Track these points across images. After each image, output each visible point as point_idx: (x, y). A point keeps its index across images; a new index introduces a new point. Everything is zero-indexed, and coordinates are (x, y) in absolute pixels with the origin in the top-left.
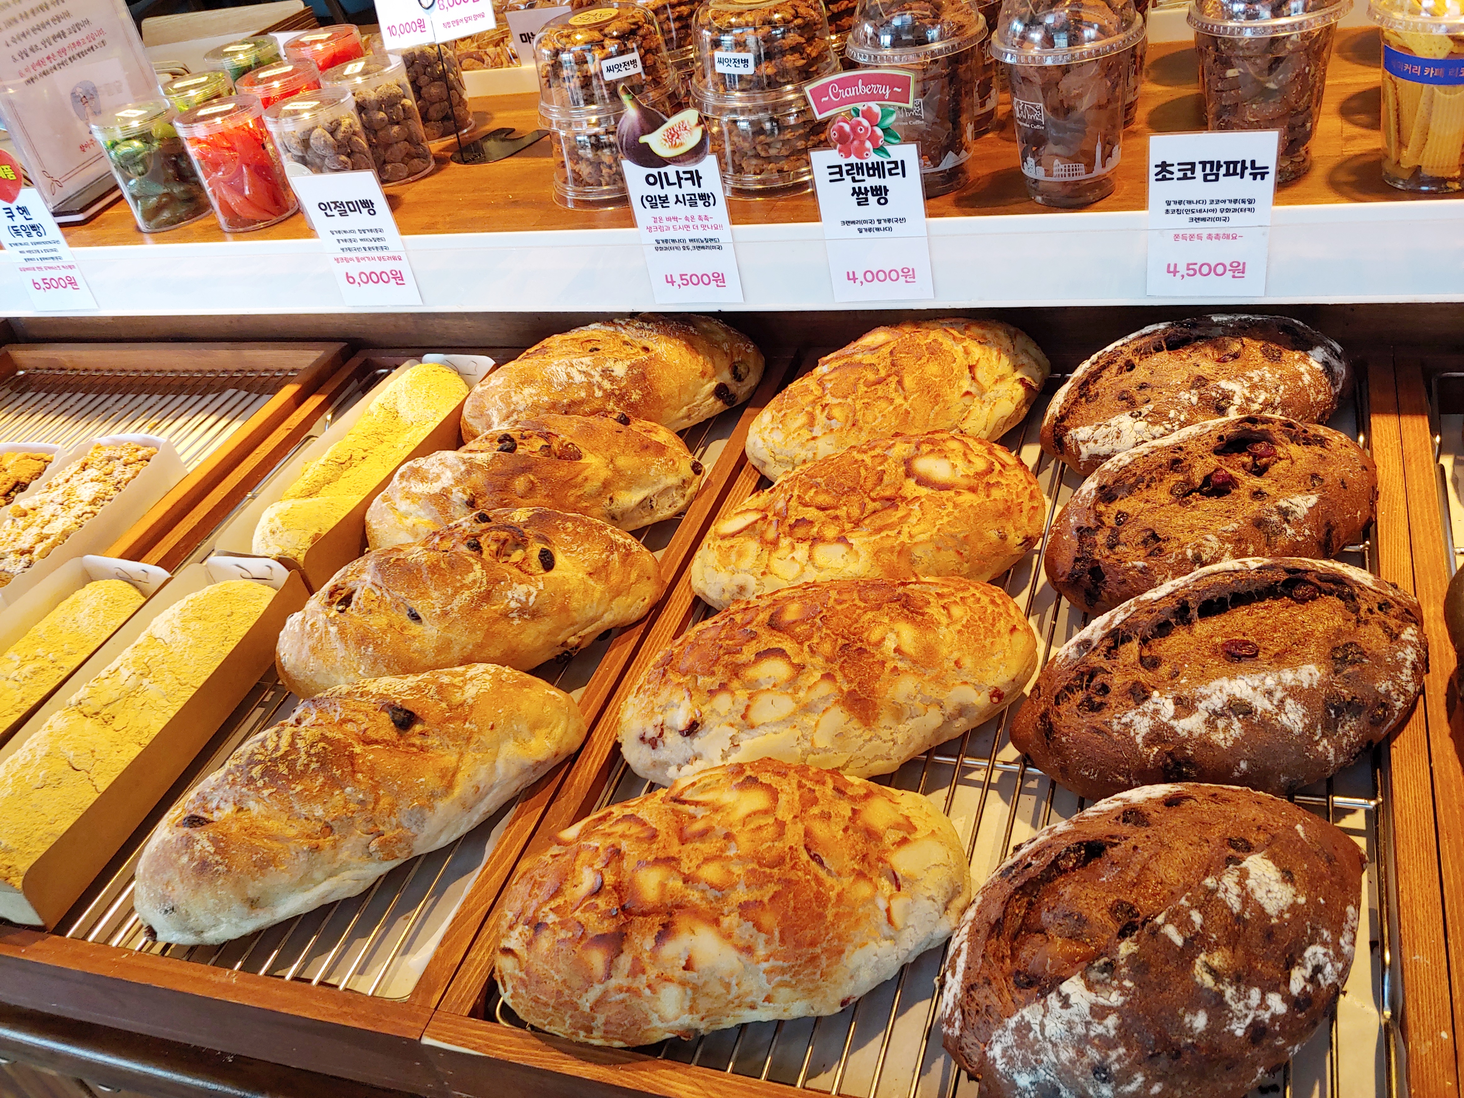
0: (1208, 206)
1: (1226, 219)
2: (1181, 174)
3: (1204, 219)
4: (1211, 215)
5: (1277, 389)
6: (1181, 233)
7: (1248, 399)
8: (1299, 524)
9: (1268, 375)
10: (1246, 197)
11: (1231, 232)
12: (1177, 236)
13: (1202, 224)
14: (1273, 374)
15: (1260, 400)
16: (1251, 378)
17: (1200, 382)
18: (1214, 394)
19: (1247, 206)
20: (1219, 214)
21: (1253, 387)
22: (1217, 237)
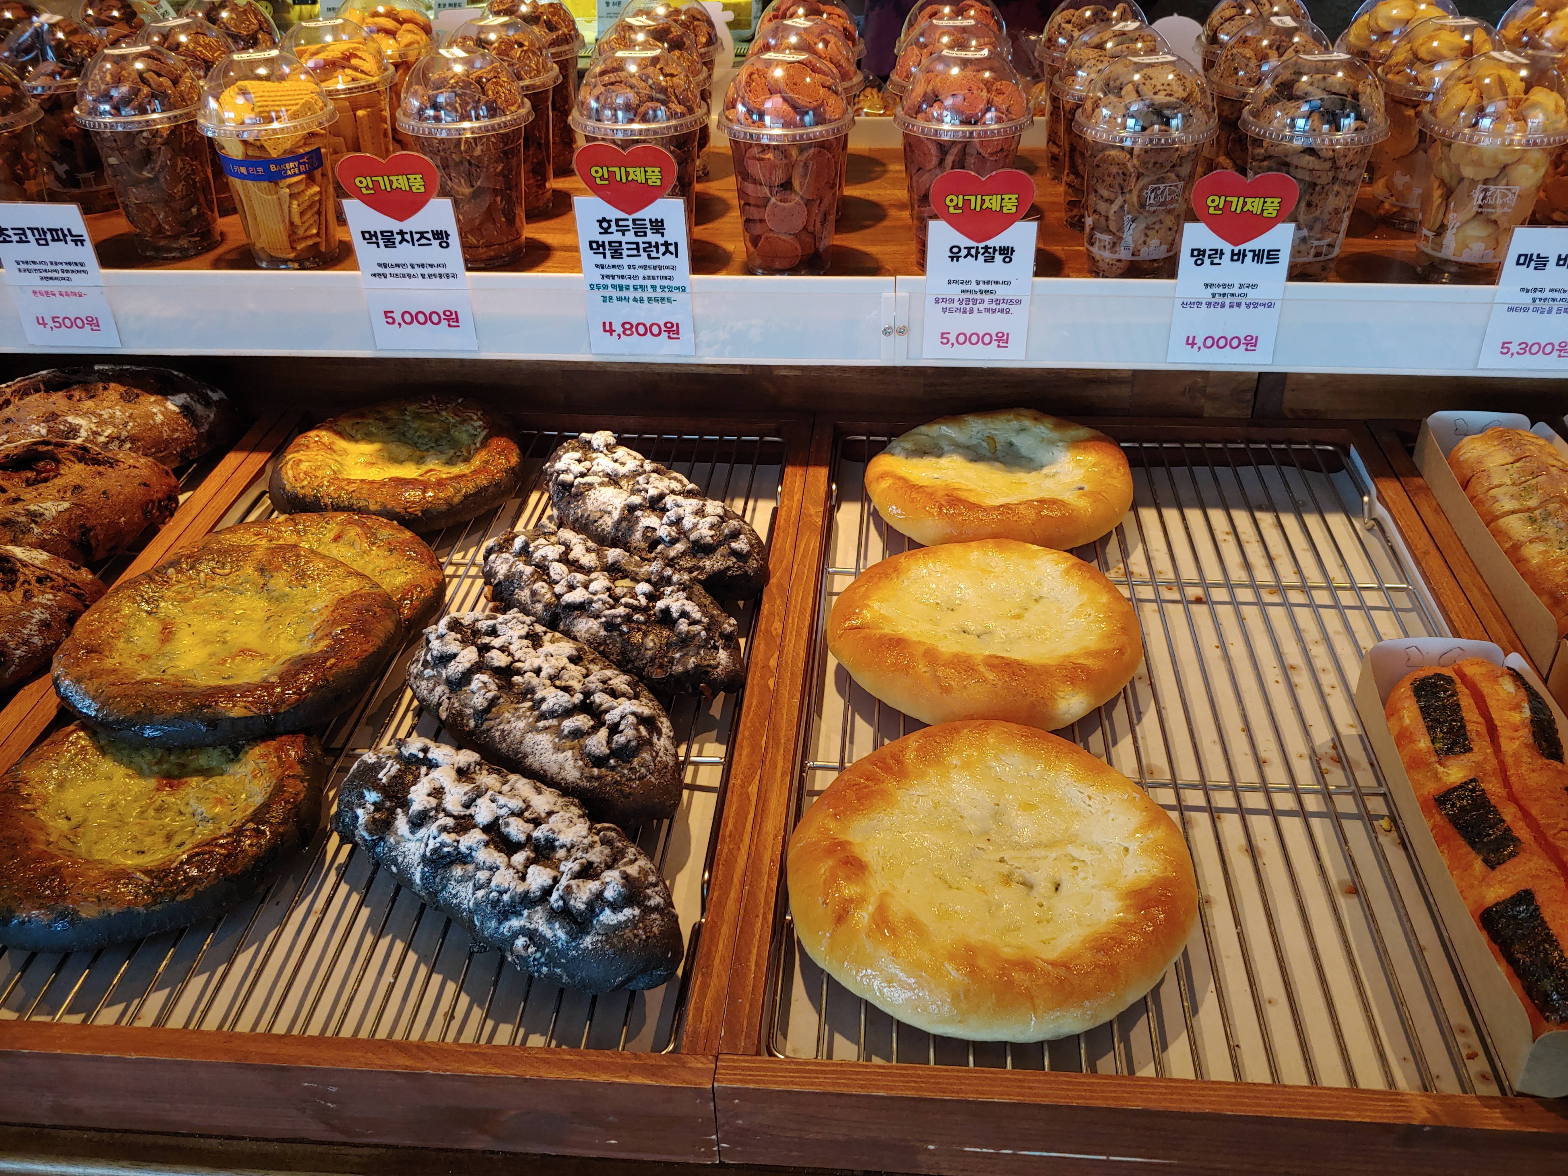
0: (50, 267)
1: (68, 279)
2: (17, 238)
3: (51, 278)
4: (54, 275)
5: (125, 424)
6: (37, 289)
7: (96, 433)
8: (48, 524)
9: (118, 413)
10: (77, 261)
11: (76, 290)
12: (35, 292)
13: (51, 282)
14: (124, 414)
15: (106, 434)
16: (101, 415)
17: (53, 416)
18: (62, 427)
19: (79, 268)
20: (61, 275)
21: (102, 423)
22: (67, 294)
